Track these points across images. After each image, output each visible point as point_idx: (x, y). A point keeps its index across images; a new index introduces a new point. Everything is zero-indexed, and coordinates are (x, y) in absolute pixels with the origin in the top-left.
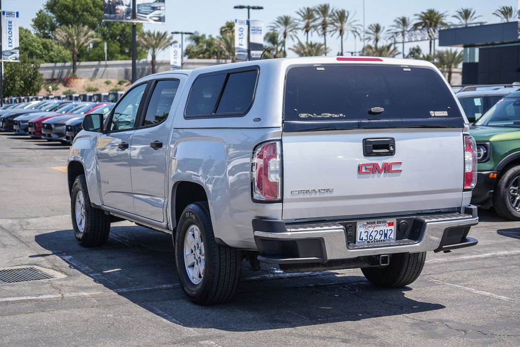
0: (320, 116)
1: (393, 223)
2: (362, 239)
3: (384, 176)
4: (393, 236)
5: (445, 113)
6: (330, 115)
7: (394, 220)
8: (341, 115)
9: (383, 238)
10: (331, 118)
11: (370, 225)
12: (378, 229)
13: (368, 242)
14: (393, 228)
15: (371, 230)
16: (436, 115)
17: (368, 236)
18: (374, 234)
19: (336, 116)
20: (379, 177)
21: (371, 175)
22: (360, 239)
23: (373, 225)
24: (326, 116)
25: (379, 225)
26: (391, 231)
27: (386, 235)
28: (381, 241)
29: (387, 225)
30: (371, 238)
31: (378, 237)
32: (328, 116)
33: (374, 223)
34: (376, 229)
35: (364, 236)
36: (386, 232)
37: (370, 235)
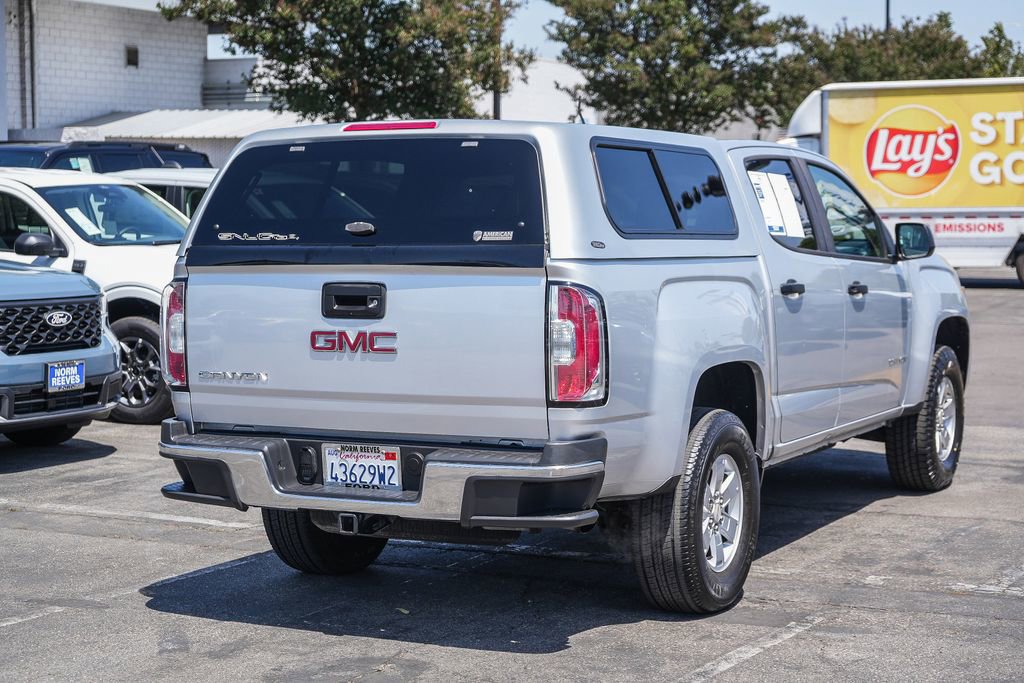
0: (254, 238)
1: (394, 455)
2: (336, 478)
3: (362, 359)
4: (396, 480)
5: (508, 236)
6: (272, 236)
7: (396, 450)
8: (292, 236)
9: (376, 482)
10: (273, 241)
11: (349, 453)
12: (367, 462)
13: (347, 485)
14: (395, 464)
15: (351, 462)
16: (484, 239)
17: (348, 473)
18: (358, 471)
19: (282, 238)
20: (351, 359)
21: (336, 354)
22: (332, 478)
23: (355, 454)
24: (265, 239)
25: (367, 454)
26: (391, 471)
27: (382, 477)
28: (373, 487)
29: (383, 457)
30: (353, 479)
31: (367, 478)
32: (268, 239)
33: (356, 449)
34: (362, 461)
35: (339, 472)
36: (382, 471)
37: (351, 473)
